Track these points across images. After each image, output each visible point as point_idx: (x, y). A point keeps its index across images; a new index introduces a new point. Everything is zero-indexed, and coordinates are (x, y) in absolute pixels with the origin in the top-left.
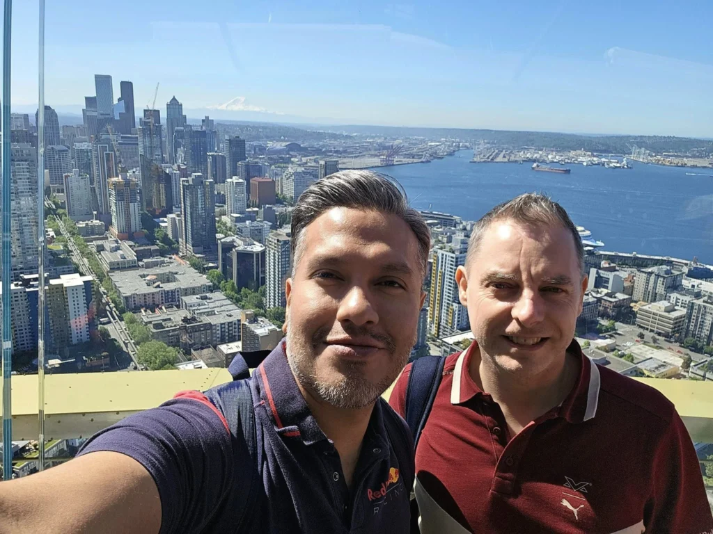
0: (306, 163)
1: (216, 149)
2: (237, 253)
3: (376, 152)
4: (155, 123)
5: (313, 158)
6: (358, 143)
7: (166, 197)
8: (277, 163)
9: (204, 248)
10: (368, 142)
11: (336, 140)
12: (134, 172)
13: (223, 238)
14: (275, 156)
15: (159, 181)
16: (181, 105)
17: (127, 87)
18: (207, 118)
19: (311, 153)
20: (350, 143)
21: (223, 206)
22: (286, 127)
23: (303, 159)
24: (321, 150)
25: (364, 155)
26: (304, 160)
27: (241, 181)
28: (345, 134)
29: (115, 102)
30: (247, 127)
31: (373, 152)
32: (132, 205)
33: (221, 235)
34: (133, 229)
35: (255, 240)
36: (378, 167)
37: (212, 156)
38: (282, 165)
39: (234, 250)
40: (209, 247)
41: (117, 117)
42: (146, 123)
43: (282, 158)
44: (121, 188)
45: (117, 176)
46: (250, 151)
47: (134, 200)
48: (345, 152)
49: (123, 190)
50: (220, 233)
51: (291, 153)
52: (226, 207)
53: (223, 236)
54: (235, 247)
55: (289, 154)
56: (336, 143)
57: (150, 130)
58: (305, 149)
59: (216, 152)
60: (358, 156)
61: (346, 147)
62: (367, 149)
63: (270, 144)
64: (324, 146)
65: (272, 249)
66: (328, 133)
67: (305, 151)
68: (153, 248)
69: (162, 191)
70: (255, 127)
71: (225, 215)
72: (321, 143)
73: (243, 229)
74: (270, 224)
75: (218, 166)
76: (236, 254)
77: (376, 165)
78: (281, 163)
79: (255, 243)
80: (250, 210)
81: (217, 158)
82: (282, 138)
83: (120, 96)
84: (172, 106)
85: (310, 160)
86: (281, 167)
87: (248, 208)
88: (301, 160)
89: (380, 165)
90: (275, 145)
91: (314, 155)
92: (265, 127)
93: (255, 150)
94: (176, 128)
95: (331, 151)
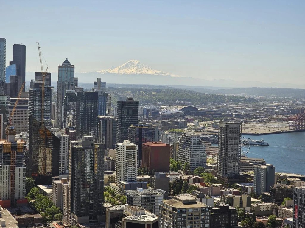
0: (204, 128)
1: (107, 112)
2: (127, 223)
3: (284, 116)
4: (46, 85)
5: (211, 122)
6: (262, 107)
7: (53, 162)
8: (172, 128)
9: (90, 218)
10: (274, 106)
11: (237, 104)
12: (21, 136)
13: (111, 207)
14: (169, 121)
15: (46, 145)
16: (74, 68)
17: (20, 50)
18: (99, 80)
19: (208, 117)
20: (253, 107)
21: (111, 173)
22: (182, 90)
23: (200, 123)
24: (220, 114)
25: (270, 120)
26: (202, 124)
27: (132, 145)
28: (247, 97)
29: (7, 65)
30: (140, 90)
31: (280, 116)
32: (17, 169)
33: (108, 204)
34: (16, 196)
35: (146, 210)
36: (286, 132)
37: (103, 119)
38: (177, 130)
39: (123, 220)
40: (95, 217)
41: (8, 81)
42: (37, 85)
43: (177, 123)
44: (8, 151)
45: (4, 138)
46: (142, 115)
47: (19, 165)
48: (247, 116)
49: (9, 153)
50: (107, 202)
51: (187, 117)
52: (114, 174)
53: (111, 205)
54: (125, 216)
55: (184, 118)
56: (237, 106)
57: (41, 92)
58: (203, 113)
59: (107, 115)
60: (263, 121)
61: (248, 111)
62: (272, 113)
63: (164, 108)
64: (224, 110)
65: (167, 219)
66: (228, 96)
67: (203, 116)
68: (36, 216)
69: (49, 155)
70: (148, 90)
71: (114, 182)
72: (220, 106)
73: (134, 198)
74: (164, 191)
75: (108, 130)
76: (125, 224)
77: (284, 130)
78: (176, 128)
79: (146, 212)
80: (140, 177)
81: (108, 122)
82: (178, 101)
83: (12, 60)
84: (64, 69)
85: (208, 124)
86: (175, 132)
87: (139, 176)
88: (198, 125)
89: (288, 130)
90: (169, 109)
91: (212, 120)
92: (159, 90)
93: (147, 114)
94: (67, 90)
95: (231, 116)
